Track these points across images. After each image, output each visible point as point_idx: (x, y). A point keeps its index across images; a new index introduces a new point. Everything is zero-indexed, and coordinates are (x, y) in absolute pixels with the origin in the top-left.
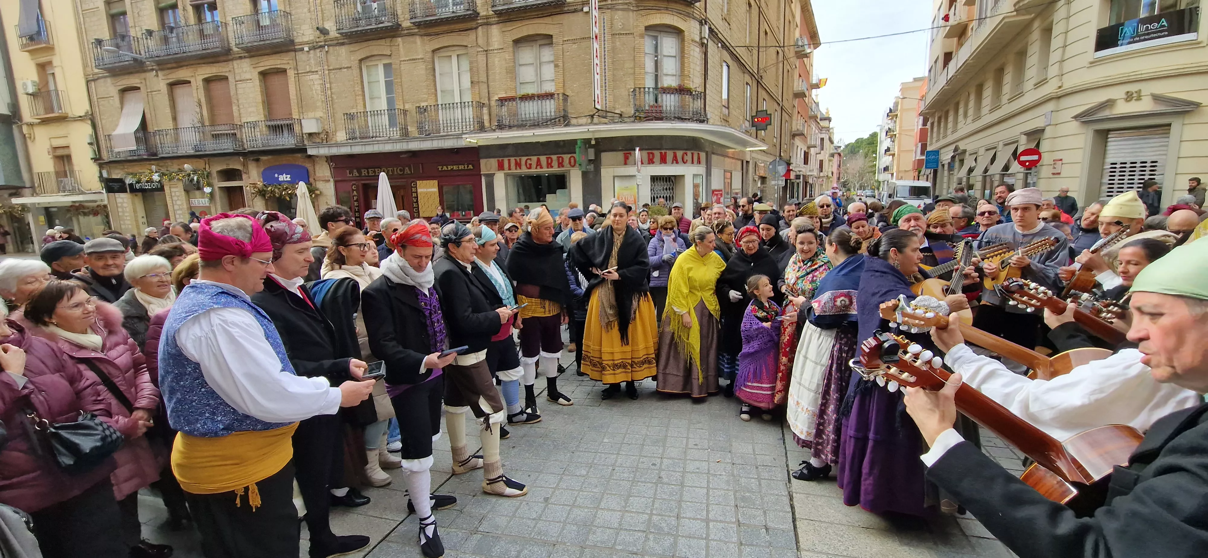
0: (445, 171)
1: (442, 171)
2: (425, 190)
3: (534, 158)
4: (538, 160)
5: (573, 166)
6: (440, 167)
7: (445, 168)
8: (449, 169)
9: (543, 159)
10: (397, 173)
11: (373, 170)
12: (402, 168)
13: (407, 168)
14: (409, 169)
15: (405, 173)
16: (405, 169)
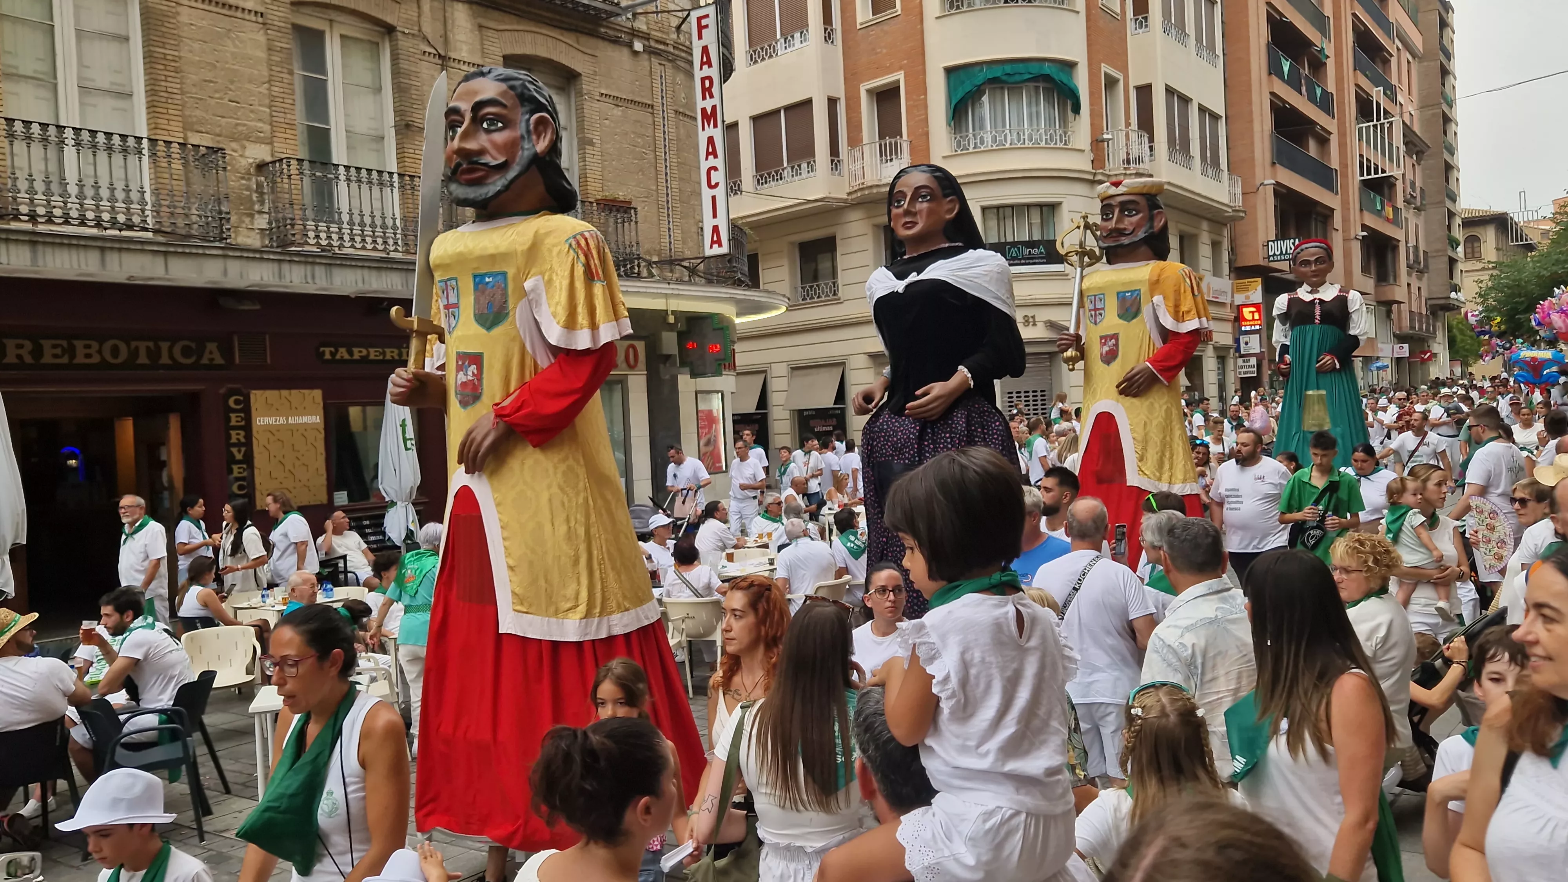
0: (343, 361)
1: (333, 361)
2: (282, 421)
6: (327, 352)
7: (343, 353)
8: (356, 356)
10: (170, 362)
11: (64, 343)
12: (193, 345)
13: (212, 346)
14: (218, 347)
15: (205, 361)
16: (205, 347)
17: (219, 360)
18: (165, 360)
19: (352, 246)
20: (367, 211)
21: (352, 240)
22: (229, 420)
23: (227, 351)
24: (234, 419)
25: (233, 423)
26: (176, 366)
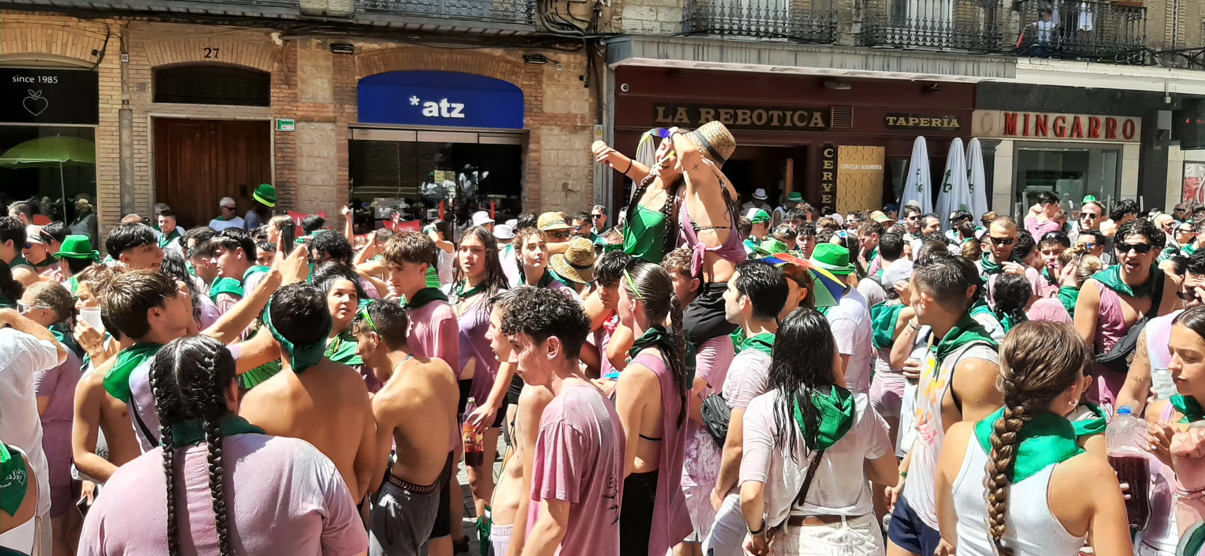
0: (901, 127)
1: (895, 127)
2: (857, 167)
3: (1070, 118)
4: (1076, 120)
5: (1128, 137)
6: (891, 119)
7: (902, 121)
8: (911, 123)
9: (1084, 120)
10: (791, 125)
11: (732, 111)
12: (806, 114)
13: (817, 115)
14: (821, 116)
15: (812, 125)
16: (813, 115)
17: (821, 124)
18: (788, 123)
19: (917, 44)
20: (929, 18)
21: (917, 39)
22: (823, 164)
23: (826, 118)
24: (827, 164)
25: (826, 167)
26: (794, 127)
